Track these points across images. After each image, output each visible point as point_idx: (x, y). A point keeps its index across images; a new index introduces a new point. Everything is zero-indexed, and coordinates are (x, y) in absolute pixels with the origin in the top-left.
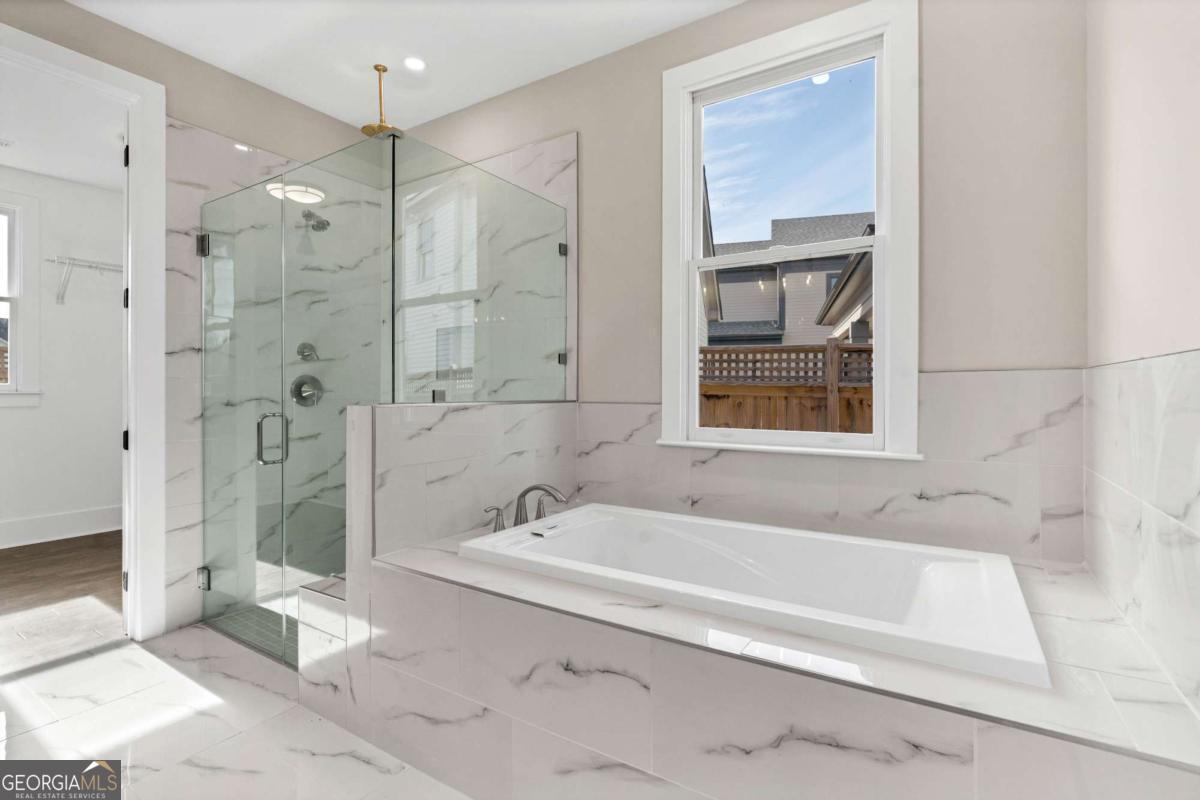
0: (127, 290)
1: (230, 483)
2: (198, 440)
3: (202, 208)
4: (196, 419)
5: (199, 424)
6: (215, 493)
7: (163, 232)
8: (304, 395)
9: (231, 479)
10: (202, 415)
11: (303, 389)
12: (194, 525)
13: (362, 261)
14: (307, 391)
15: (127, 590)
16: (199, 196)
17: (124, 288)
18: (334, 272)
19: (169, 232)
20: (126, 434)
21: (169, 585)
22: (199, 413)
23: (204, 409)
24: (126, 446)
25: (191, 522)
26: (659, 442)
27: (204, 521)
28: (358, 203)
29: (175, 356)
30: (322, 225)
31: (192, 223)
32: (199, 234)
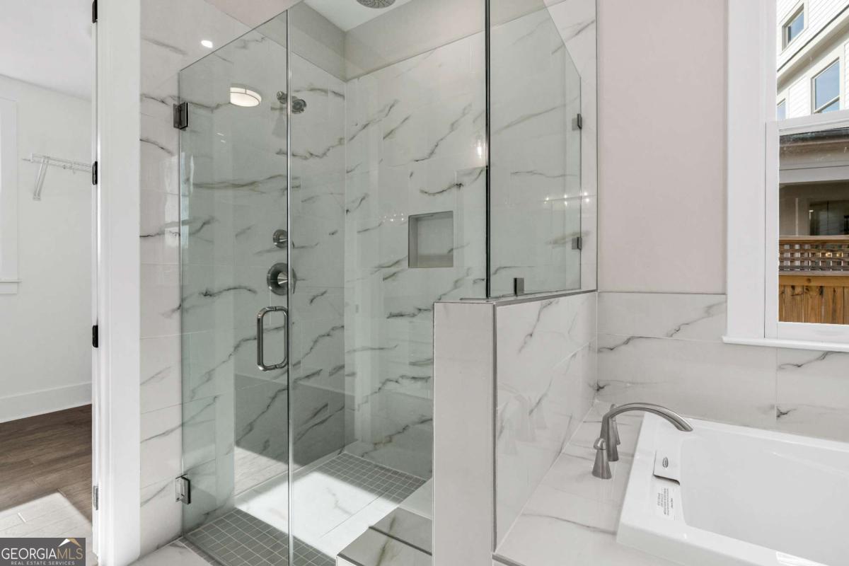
0: (96, 163)
1: (208, 380)
2: (176, 334)
3: (179, 74)
4: (173, 311)
5: (177, 316)
6: (194, 391)
7: (138, 97)
8: (280, 283)
9: (209, 376)
10: (180, 306)
11: (279, 278)
12: (172, 431)
13: (328, 150)
14: (282, 279)
15: (97, 509)
16: (178, 62)
17: (93, 162)
18: (306, 158)
19: (144, 97)
20: (96, 329)
21: (144, 503)
22: (177, 305)
23: (183, 300)
24: (96, 343)
25: (169, 427)
26: (726, 339)
27: (183, 425)
28: (325, 91)
29: (151, 239)
30: (299, 106)
31: (169, 90)
32: (177, 103)
